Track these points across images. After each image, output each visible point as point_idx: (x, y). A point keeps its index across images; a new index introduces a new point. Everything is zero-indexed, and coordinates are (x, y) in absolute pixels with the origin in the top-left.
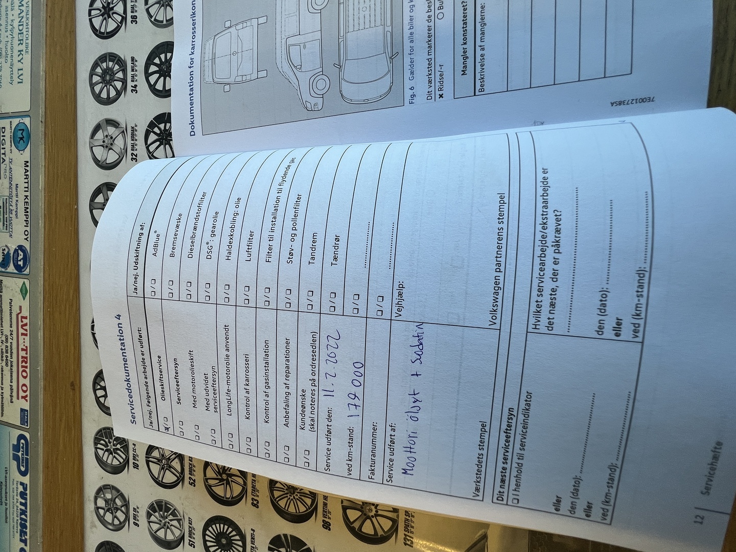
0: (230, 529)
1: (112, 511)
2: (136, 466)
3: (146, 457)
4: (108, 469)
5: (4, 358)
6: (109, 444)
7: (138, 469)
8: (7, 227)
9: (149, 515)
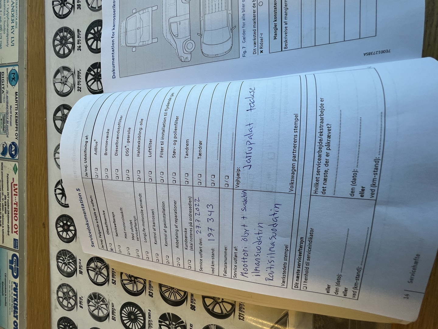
0: (136, 310)
1: (67, 299)
2: (81, 273)
3: (87, 267)
4: (65, 274)
5: (4, 209)
6: (65, 260)
8: (5, 131)
9: (89, 302)
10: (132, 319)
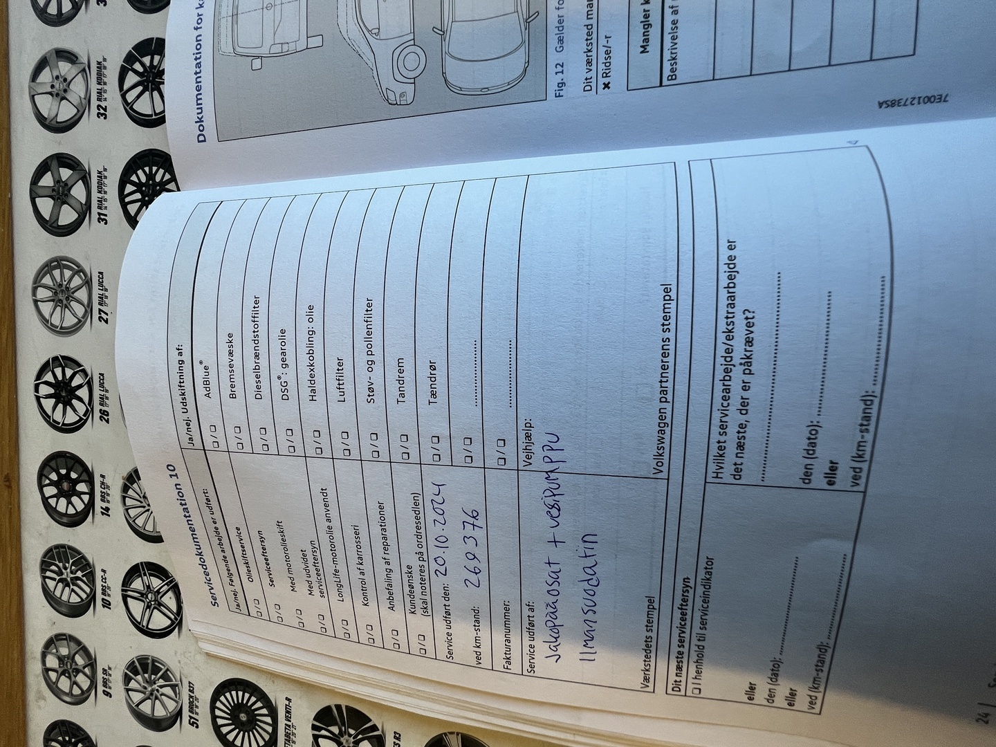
0: (253, 699)
2: (107, 604)
3: (123, 590)
4: (64, 610)
6: (64, 571)
7: (110, 608)
9: (127, 679)
10: (243, 723)
